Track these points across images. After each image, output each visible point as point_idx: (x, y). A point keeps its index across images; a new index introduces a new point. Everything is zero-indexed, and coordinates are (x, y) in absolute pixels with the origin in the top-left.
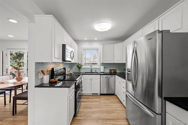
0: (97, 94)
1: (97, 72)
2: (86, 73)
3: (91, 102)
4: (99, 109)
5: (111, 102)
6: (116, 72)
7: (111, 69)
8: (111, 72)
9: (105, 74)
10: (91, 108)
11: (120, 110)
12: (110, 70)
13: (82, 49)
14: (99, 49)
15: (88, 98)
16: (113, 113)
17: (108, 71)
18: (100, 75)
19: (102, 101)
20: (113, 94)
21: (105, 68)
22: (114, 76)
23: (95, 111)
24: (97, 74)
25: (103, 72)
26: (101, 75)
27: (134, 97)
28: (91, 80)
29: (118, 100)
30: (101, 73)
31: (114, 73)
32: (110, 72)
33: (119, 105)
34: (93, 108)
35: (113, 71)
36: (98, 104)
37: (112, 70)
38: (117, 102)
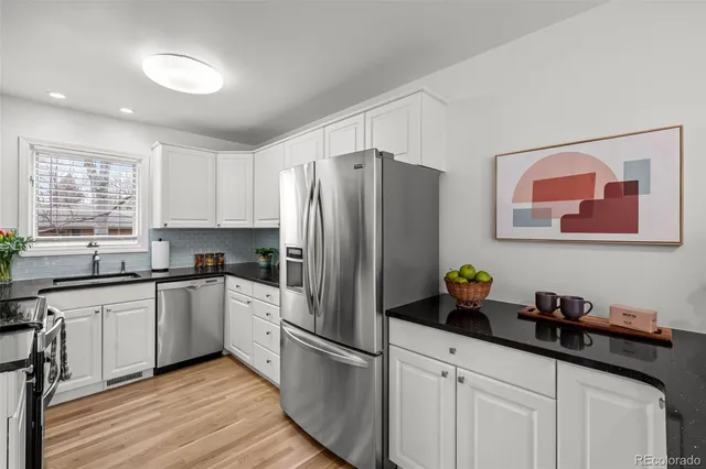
0: (139, 374)
1: (128, 270)
2: (59, 285)
3: (113, 422)
4: (168, 434)
5: (215, 386)
6: (223, 265)
7: (201, 252)
8: (201, 267)
9: (173, 275)
10: (123, 447)
11: (256, 400)
12: (199, 258)
13: (25, 146)
14: (140, 161)
15: (89, 410)
16: (235, 418)
17: (187, 262)
18: (153, 284)
19: (171, 398)
20: (217, 355)
21: (172, 249)
22: (220, 280)
23: (148, 451)
24: (134, 279)
25: (166, 270)
26: (159, 281)
27: (314, 334)
28: (102, 312)
29: (241, 370)
30: (155, 275)
31: (216, 267)
32: (196, 268)
33: (246, 385)
34: (133, 442)
35: (210, 260)
36: (158, 414)
37: (207, 256)
38: (239, 377)
